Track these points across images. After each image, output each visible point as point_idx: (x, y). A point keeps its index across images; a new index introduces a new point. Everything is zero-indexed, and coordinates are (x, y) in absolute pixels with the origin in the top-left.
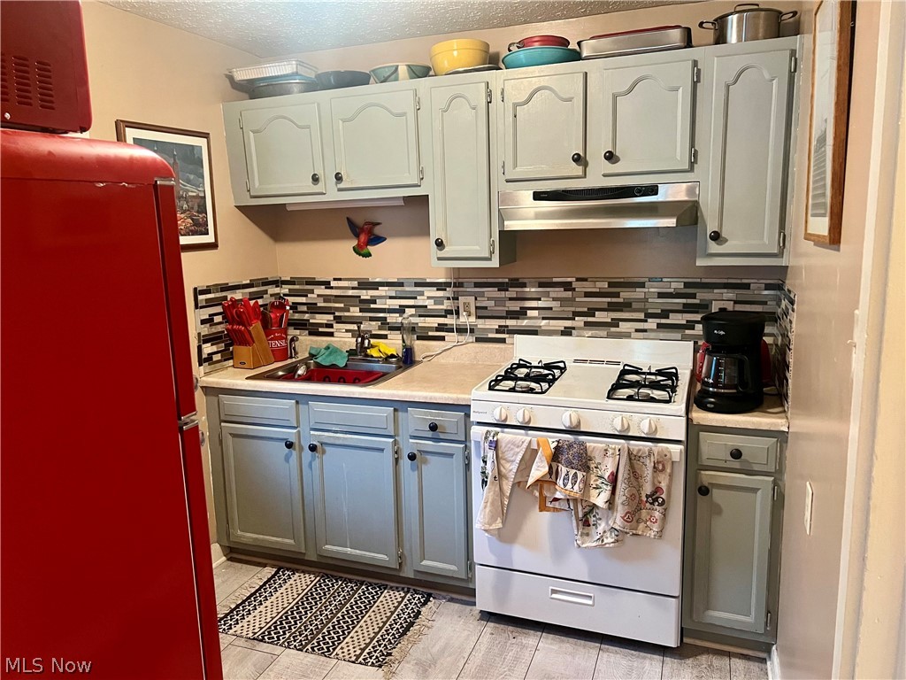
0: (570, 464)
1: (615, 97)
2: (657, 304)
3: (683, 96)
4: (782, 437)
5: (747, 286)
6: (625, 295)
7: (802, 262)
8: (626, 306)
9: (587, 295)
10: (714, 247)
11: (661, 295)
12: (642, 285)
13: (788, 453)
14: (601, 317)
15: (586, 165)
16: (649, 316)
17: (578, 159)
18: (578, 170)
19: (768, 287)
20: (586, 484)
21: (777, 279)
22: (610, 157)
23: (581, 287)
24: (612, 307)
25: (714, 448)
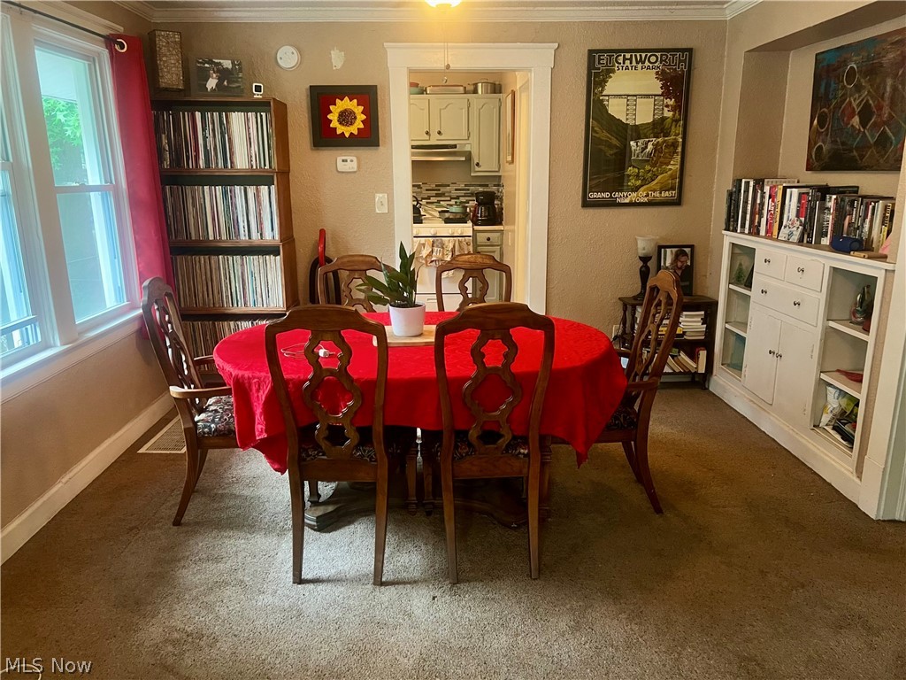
0: (437, 246)
1: (440, 110)
2: (455, 194)
3: (464, 111)
4: (501, 231)
5: (487, 185)
6: (442, 190)
7: (506, 174)
8: (443, 195)
9: (427, 190)
10: (477, 169)
11: (456, 190)
12: (449, 186)
13: (504, 238)
14: (433, 199)
15: (430, 136)
16: (452, 198)
17: (427, 133)
18: (427, 137)
19: (495, 186)
20: (443, 254)
21: (497, 180)
22: (439, 133)
23: (424, 187)
24: (437, 195)
25: (481, 238)
